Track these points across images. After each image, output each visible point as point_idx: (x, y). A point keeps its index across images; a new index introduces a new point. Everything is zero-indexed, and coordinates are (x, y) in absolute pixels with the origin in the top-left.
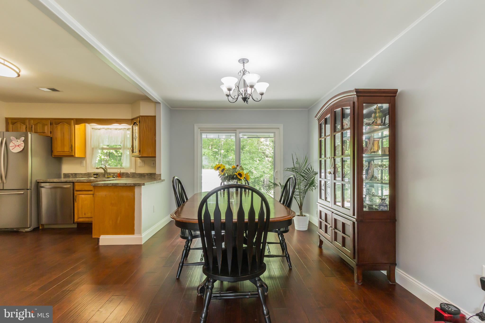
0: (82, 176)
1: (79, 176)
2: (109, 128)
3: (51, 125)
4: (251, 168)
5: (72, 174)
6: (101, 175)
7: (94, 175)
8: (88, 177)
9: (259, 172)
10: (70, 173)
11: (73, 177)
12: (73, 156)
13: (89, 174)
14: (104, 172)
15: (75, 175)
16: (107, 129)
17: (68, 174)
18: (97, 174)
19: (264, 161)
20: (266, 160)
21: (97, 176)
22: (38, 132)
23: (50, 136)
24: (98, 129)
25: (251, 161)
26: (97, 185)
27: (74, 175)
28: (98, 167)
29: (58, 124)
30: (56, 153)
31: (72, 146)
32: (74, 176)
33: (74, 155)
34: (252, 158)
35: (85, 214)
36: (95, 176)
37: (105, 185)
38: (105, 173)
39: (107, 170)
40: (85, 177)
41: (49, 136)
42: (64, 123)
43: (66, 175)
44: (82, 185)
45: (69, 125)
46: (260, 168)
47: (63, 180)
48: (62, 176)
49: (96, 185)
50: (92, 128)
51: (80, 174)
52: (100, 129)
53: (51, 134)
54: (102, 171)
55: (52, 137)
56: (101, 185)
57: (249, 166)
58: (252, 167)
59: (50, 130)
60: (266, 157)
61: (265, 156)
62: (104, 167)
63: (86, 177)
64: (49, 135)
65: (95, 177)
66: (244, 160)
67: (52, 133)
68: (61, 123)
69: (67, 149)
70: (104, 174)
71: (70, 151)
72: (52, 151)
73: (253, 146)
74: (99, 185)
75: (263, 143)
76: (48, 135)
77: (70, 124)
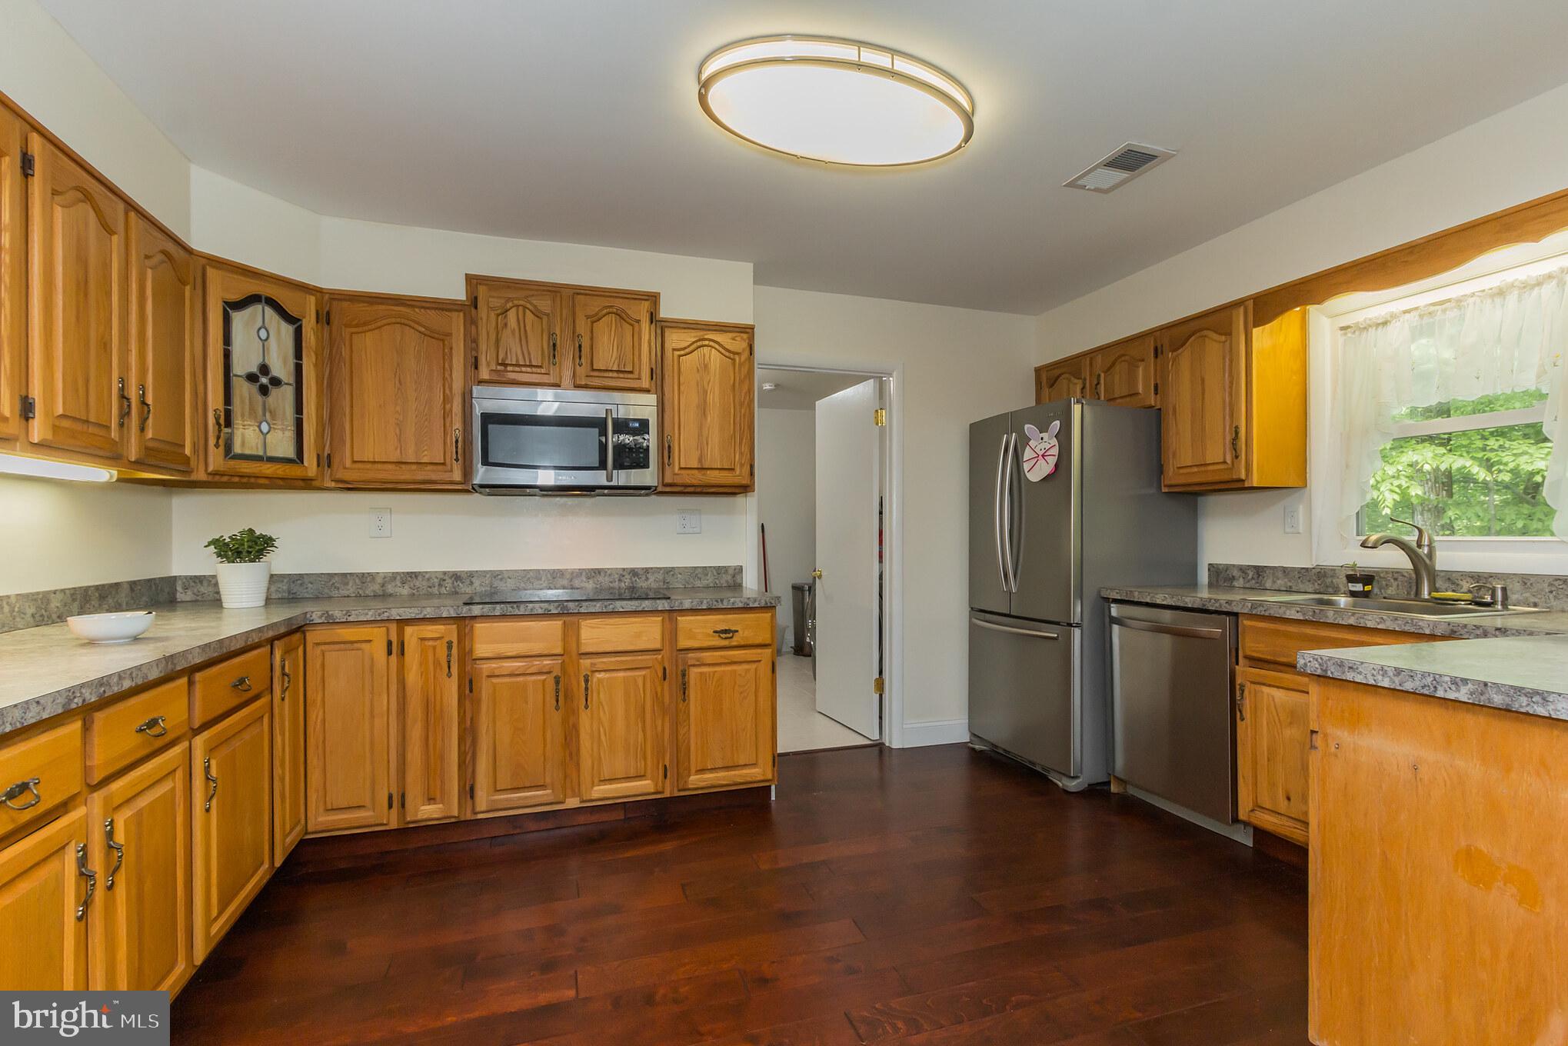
0: (1289, 584)
1: (1274, 582)
2: (1449, 301)
3: (1156, 356)
5: (1243, 569)
6: (1395, 584)
7: (1351, 579)
8: (1317, 587)
10: (1234, 565)
11: (1247, 585)
12: (1243, 481)
13: (1325, 575)
14: (1410, 566)
15: (1258, 574)
16: (1432, 308)
17: (1228, 567)
18: (1368, 579)
21: (1368, 588)
22: (1116, 396)
23: (1153, 404)
24: (1378, 325)
26: (1337, 675)
27: (1251, 574)
28: (1374, 538)
29: (1178, 345)
30: (1173, 476)
31: (1237, 433)
32: (1253, 578)
33: (1243, 477)
35: (1289, 799)
36: (1359, 587)
37: (1409, 686)
38: (1416, 570)
39: (1431, 555)
40: (1302, 587)
41: (1152, 407)
42: (1205, 332)
43: (1221, 576)
44: (1276, 632)
45: (1223, 338)
47: (1203, 594)
48: (1204, 577)
49: (1334, 672)
50: (1342, 328)
51: (1280, 574)
52: (1385, 323)
53: (1158, 396)
54: (1398, 559)
55: (1160, 409)
56: (1372, 682)
59: (1155, 379)
62: (1411, 539)
63: (1310, 588)
64: (1152, 400)
65: (1353, 594)
67: (1159, 392)
68: (1193, 338)
69: (1216, 452)
70: (1414, 576)
71: (1229, 461)
72: (1160, 470)
74: (1359, 679)
76: (1147, 403)
77: (1226, 331)
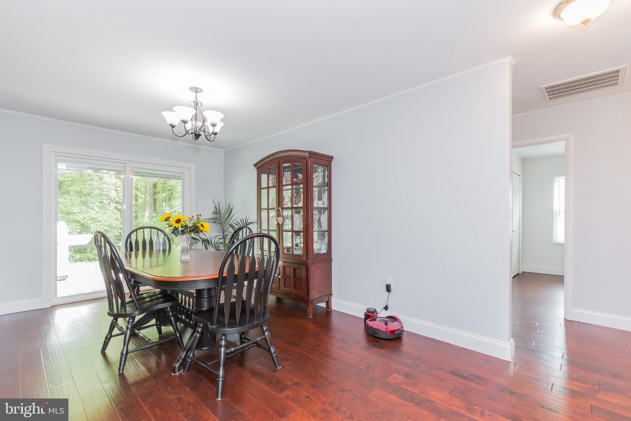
4: (85, 220)
9: (102, 226)
19: (109, 208)
20: (112, 207)
25: (84, 208)
34: (85, 203)
46: (103, 220)
57: (82, 217)
58: (86, 217)
60: (111, 203)
61: (109, 201)
66: (69, 206)
73: (87, 184)
75: (104, 180)
